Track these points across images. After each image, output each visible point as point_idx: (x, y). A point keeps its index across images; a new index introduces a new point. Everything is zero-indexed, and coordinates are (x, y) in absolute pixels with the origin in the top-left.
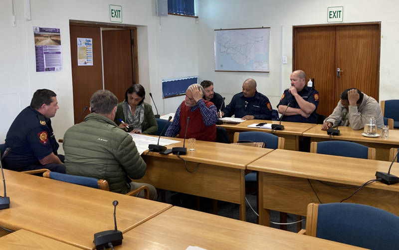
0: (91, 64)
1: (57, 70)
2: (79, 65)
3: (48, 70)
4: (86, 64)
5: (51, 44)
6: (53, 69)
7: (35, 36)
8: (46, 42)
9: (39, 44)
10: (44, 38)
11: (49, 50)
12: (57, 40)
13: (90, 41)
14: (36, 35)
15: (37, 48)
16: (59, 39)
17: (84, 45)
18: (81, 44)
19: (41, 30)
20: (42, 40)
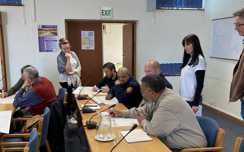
0: (93, 48)
1: (54, 51)
2: (82, 49)
4: (88, 48)
5: (50, 35)
6: (52, 51)
7: (38, 30)
8: (47, 34)
9: (42, 35)
10: (45, 31)
11: (49, 39)
12: (55, 33)
13: (92, 33)
15: (39, 38)
17: (87, 36)
18: (84, 35)
19: (43, 26)
20: (44, 33)
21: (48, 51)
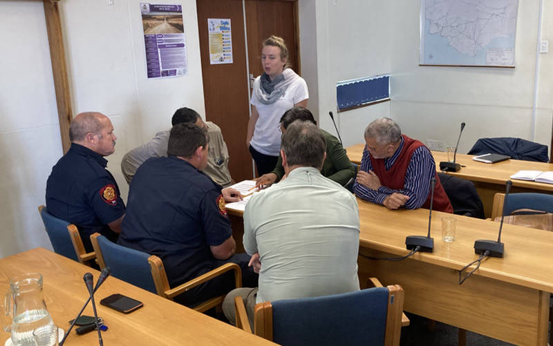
0: (229, 60)
1: (180, 74)
2: (212, 63)
3: (166, 74)
4: (222, 61)
5: (168, 31)
6: (174, 72)
7: (143, 19)
8: (163, 27)
9: (151, 32)
10: (158, 22)
11: (166, 41)
12: (178, 25)
13: (227, 23)
14: (145, 17)
15: (147, 39)
16: (180, 22)
17: (218, 30)
18: (214, 29)
19: (153, 8)
20: (154, 25)
21: (167, 75)
